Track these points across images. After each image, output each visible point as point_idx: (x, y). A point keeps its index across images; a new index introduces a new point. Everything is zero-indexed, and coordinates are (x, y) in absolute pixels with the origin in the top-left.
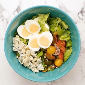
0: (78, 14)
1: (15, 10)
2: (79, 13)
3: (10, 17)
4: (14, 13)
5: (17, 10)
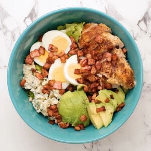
1: (27, 16)
2: (140, 21)
3: (18, 28)
4: (24, 21)
5: (31, 15)
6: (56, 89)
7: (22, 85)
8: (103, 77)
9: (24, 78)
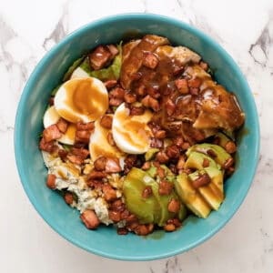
0: (251, 49)
2: (252, 46)
3: (32, 57)
4: (44, 46)
6: (110, 173)
7: (51, 186)
8: (185, 122)
9: (49, 172)
